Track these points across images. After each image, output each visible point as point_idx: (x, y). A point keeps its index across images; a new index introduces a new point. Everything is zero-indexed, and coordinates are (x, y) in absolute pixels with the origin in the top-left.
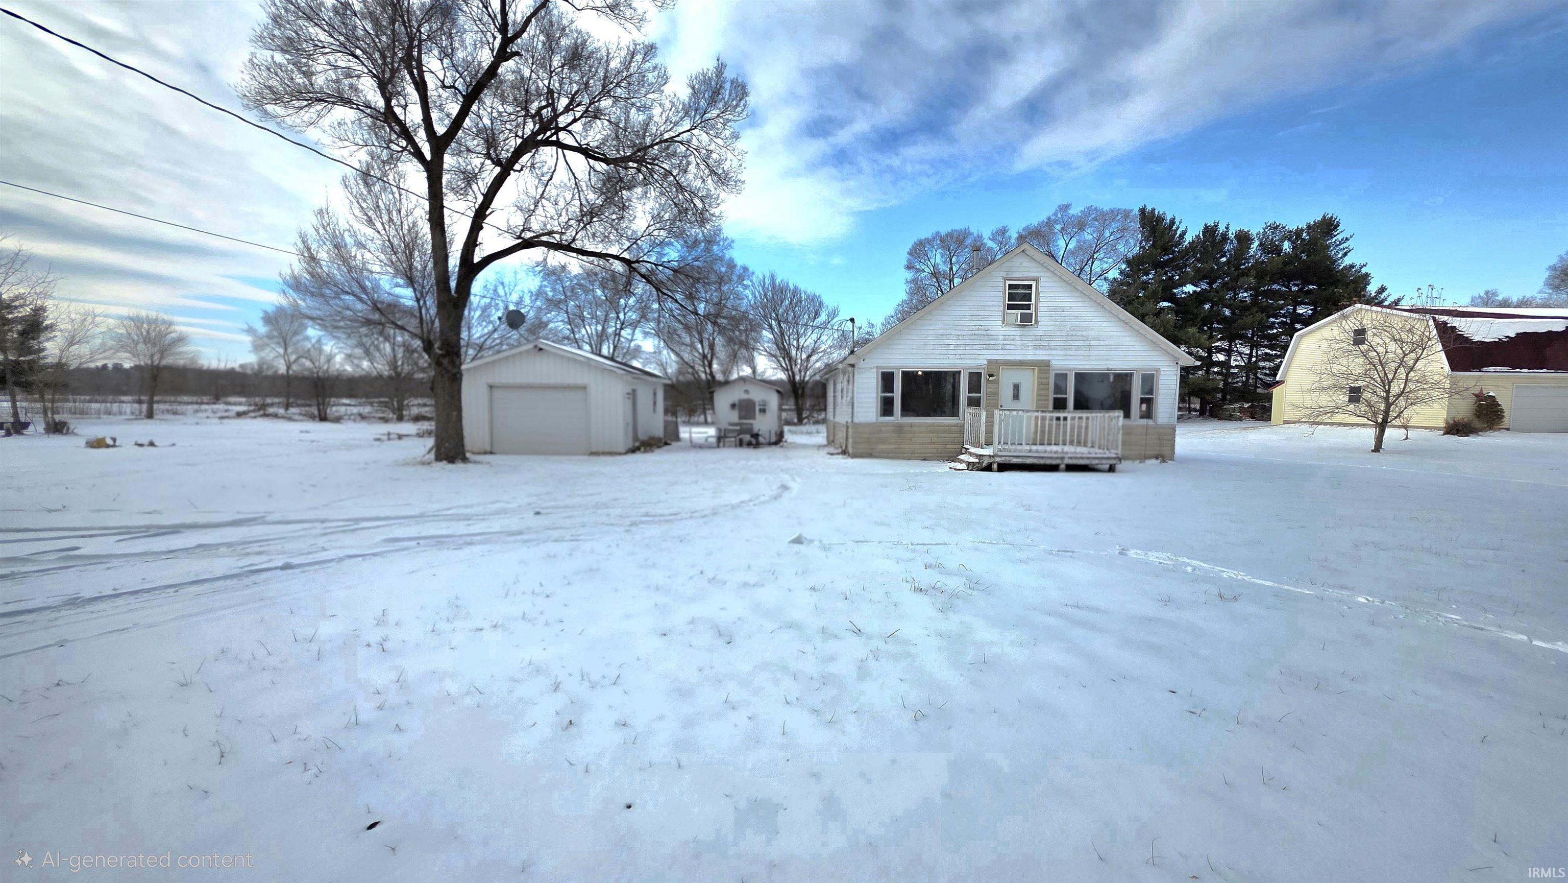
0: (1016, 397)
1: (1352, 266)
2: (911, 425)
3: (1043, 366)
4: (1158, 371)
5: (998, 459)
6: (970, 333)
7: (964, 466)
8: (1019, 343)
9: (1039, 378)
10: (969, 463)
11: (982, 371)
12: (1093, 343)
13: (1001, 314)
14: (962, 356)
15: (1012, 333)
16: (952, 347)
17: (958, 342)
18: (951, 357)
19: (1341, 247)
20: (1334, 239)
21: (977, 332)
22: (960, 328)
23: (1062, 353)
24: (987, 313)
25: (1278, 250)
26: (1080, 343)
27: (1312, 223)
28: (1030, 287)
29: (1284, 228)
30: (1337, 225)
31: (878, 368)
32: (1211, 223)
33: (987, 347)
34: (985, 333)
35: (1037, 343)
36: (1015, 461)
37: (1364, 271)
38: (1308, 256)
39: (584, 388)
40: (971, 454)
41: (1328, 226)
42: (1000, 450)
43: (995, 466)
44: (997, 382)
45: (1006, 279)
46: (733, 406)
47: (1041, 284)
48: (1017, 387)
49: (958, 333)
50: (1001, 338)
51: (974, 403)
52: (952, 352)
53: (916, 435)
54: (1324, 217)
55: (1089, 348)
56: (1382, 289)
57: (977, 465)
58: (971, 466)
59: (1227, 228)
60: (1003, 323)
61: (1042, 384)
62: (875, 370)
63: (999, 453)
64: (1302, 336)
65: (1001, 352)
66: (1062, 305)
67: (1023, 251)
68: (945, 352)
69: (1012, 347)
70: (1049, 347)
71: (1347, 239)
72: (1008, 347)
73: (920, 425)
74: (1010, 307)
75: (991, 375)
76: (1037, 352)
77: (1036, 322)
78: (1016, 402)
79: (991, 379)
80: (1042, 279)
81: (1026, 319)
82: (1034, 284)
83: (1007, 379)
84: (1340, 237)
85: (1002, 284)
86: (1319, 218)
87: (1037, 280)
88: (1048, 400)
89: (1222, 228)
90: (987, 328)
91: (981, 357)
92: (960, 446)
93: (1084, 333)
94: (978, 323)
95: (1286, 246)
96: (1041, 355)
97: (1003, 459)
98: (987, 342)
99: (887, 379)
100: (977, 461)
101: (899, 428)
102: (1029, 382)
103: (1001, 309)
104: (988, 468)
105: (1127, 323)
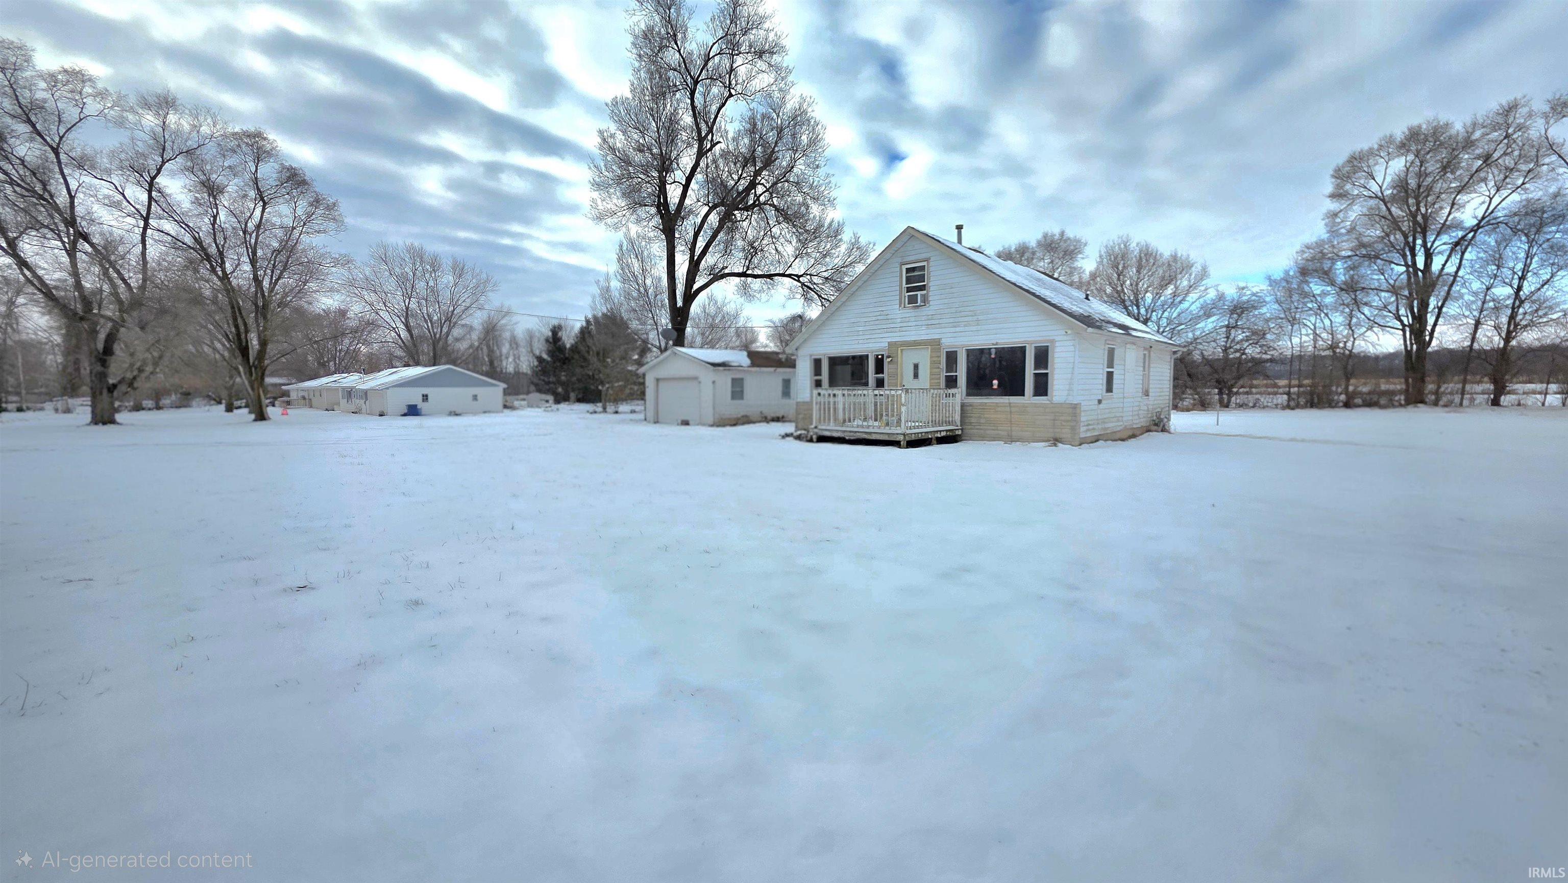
3: (935, 344)
6: (874, 318)
8: (914, 323)
16: (861, 333)
21: (879, 318)
23: (953, 330)
24: (886, 299)
26: (970, 318)
34: (885, 317)
35: (930, 322)
39: (695, 378)
50: (899, 320)
52: (861, 337)
60: (900, 306)
65: (898, 334)
72: (904, 329)
76: (928, 331)
91: (883, 340)
96: (933, 334)
98: (888, 326)
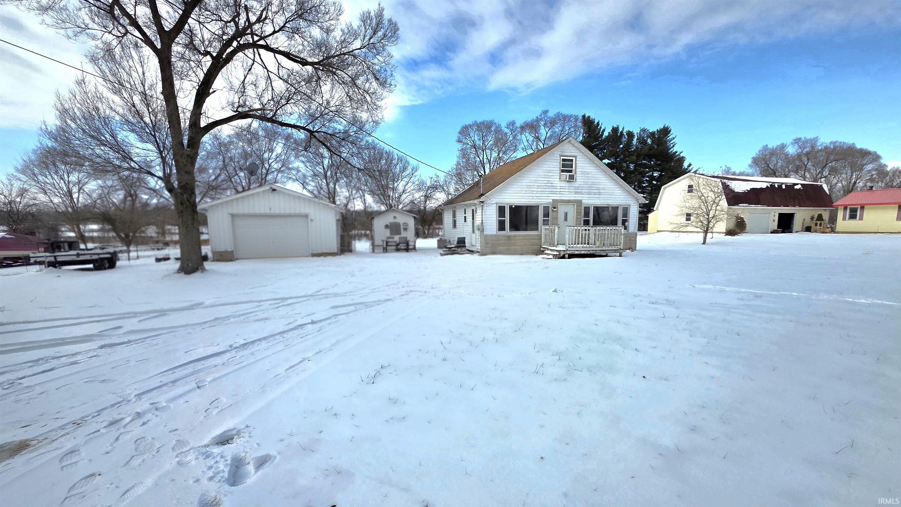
0: (566, 219)
1: (676, 152)
2: (515, 236)
4: (630, 205)
5: (568, 252)
7: (551, 257)
9: (577, 209)
10: (554, 255)
11: (550, 206)
12: (601, 191)
13: (558, 175)
14: (540, 198)
15: (564, 185)
17: (538, 190)
18: (535, 198)
19: (672, 142)
20: (668, 139)
22: (538, 182)
25: (645, 142)
27: (659, 129)
28: (572, 160)
29: (648, 131)
30: (670, 131)
31: (497, 203)
32: (615, 126)
33: (552, 193)
36: (576, 252)
37: (682, 155)
38: (658, 146)
40: (552, 250)
41: (665, 131)
42: (569, 247)
43: (567, 256)
44: (557, 211)
45: (561, 156)
46: (387, 227)
47: (578, 159)
48: (566, 214)
49: (537, 184)
51: (546, 223)
53: (518, 241)
54: (664, 126)
55: (600, 194)
56: (690, 165)
57: (558, 256)
58: (555, 257)
59: (623, 129)
61: (578, 213)
62: (495, 205)
63: (569, 249)
64: (665, 188)
66: (587, 171)
67: (569, 141)
68: (532, 195)
69: (564, 193)
70: (581, 193)
71: (674, 138)
73: (519, 236)
74: (563, 171)
75: (555, 208)
77: (576, 180)
78: (566, 222)
79: (555, 210)
80: (578, 157)
81: (572, 178)
82: (574, 159)
83: (562, 209)
84: (671, 137)
85: (559, 158)
86: (662, 127)
87: (576, 157)
88: (581, 221)
89: (620, 130)
90: (552, 182)
92: (539, 247)
93: (597, 186)
94: (548, 179)
95: (649, 141)
97: (571, 252)
99: (501, 210)
100: (558, 253)
101: (509, 237)
102: (572, 211)
103: (559, 172)
104: (563, 257)
105: (616, 181)
